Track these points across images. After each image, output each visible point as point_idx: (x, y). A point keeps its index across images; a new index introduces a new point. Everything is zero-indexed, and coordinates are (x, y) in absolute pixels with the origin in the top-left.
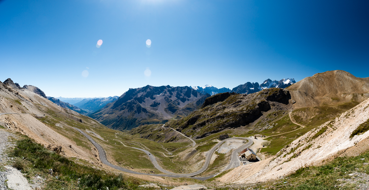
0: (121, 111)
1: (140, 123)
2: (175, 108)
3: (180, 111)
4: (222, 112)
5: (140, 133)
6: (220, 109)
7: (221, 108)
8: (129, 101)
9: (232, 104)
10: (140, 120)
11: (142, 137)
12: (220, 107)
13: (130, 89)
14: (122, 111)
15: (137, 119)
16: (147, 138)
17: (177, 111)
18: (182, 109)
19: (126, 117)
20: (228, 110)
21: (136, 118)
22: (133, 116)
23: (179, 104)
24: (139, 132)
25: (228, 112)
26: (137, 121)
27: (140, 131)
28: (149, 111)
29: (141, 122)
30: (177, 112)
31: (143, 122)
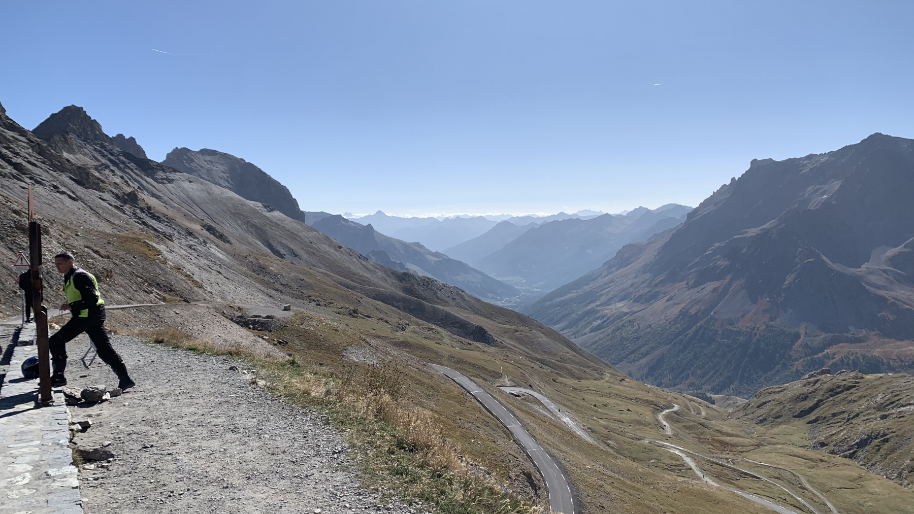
0: (699, 288)
1: (819, 359)
5: (812, 416)
8: (752, 232)
10: (817, 341)
11: (823, 445)
13: (754, 162)
15: (797, 336)
16: (850, 457)
19: (730, 322)
24: (802, 414)
27: (808, 404)
28: (883, 293)
29: (825, 352)
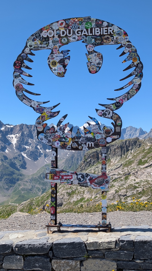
2: (14, 176)
3: (27, 182)
4: (122, 185)
6: (116, 177)
7: (119, 174)
9: (146, 165)
12: (116, 173)
17: (19, 182)
18: (30, 177)
20: (137, 180)
23: (24, 166)
25: (137, 185)
30: (20, 185)
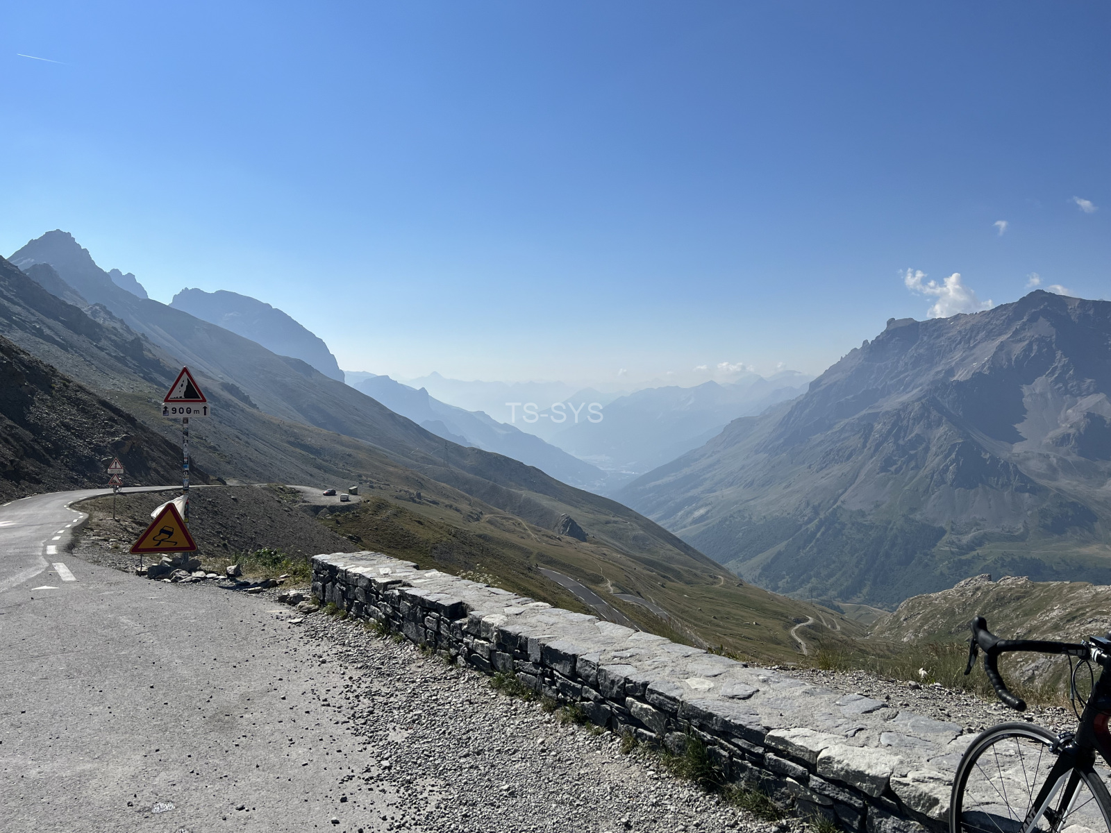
0: (825, 472)
1: (969, 563)
10: (966, 539)
13: (891, 322)
14: (837, 470)
15: (942, 532)
19: (862, 514)
21: (936, 525)
22: (913, 510)
26: (943, 547)
28: (1043, 482)
29: (974, 553)
31: (991, 559)
